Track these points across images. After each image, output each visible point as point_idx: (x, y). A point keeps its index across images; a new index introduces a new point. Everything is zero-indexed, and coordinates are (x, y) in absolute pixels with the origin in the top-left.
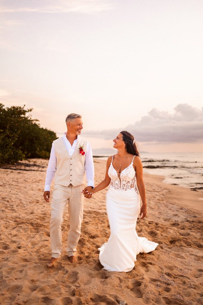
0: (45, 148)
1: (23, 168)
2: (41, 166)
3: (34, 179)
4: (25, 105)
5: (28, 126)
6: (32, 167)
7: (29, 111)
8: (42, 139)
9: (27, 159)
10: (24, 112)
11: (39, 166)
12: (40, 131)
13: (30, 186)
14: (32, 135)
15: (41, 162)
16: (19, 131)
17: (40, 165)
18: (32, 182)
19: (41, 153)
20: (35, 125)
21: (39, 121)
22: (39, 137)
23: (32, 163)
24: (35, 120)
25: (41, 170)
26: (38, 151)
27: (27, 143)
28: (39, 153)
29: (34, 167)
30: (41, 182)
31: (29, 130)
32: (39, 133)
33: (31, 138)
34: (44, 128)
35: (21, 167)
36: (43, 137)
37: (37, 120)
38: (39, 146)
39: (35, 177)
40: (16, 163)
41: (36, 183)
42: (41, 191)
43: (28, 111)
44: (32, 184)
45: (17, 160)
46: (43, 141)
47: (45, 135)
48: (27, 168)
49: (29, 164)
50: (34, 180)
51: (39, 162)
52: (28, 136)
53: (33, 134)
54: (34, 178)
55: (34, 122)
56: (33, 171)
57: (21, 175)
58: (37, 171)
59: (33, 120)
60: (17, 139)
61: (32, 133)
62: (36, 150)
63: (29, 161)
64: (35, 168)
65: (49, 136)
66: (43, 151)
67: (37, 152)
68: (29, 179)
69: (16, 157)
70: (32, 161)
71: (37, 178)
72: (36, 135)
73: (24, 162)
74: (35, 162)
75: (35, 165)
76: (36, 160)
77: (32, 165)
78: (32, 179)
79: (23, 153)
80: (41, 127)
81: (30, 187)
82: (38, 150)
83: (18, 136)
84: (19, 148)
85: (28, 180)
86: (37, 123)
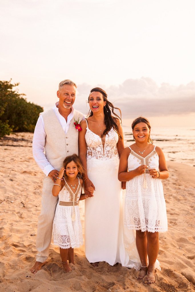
0: (33, 122)
1: (10, 143)
2: (29, 141)
3: (23, 157)
4: (11, 79)
5: (15, 100)
6: (20, 142)
7: (16, 85)
8: (29, 113)
9: (15, 133)
10: (11, 86)
11: (27, 141)
12: (27, 105)
13: (18, 166)
14: (19, 108)
15: (29, 136)
16: (6, 104)
17: (29, 139)
18: (21, 161)
19: (29, 126)
20: (22, 99)
21: (26, 95)
22: (26, 111)
23: (20, 137)
24: (22, 94)
25: (30, 146)
26: (26, 125)
27: (14, 117)
28: (26, 127)
29: (22, 142)
30: (31, 161)
31: (16, 104)
32: (26, 107)
33: (18, 112)
34: (31, 103)
35: (8, 142)
36: (31, 111)
37: (24, 95)
38: (26, 120)
39: (24, 155)
40: (4, 138)
41: (26, 162)
42: (32, 174)
43: (14, 85)
44: (21, 164)
45: (4, 135)
46: (30, 115)
47: (32, 109)
48: (15, 143)
49: (17, 138)
50: (24, 159)
51: (27, 136)
52: (16, 110)
53: (21, 108)
54: (22, 155)
55: (21, 97)
56: (21, 147)
57: (8, 152)
58: (26, 146)
59: (20, 95)
60: (3, 112)
61: (19, 107)
62: (23, 123)
63: (17, 135)
64: (24, 143)
65: (36, 110)
66: (31, 125)
67: (24, 126)
68: (18, 157)
69: (3, 131)
70: (20, 135)
71: (26, 156)
72: (23, 109)
73: (11, 136)
74: (23, 136)
75: (23, 140)
76: (24, 134)
77: (20, 140)
78: (21, 157)
79: (10, 127)
80: (28, 101)
81: (19, 168)
82: (26, 123)
83: (4, 109)
84: (6, 122)
85: (17, 159)
86: (24, 97)
